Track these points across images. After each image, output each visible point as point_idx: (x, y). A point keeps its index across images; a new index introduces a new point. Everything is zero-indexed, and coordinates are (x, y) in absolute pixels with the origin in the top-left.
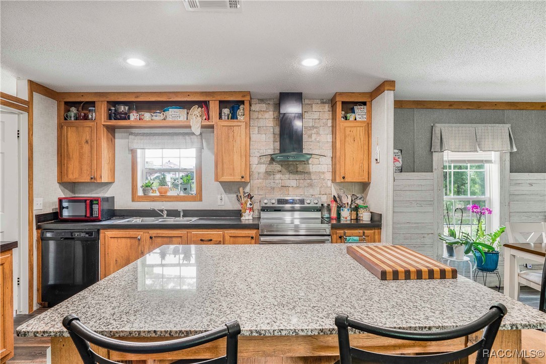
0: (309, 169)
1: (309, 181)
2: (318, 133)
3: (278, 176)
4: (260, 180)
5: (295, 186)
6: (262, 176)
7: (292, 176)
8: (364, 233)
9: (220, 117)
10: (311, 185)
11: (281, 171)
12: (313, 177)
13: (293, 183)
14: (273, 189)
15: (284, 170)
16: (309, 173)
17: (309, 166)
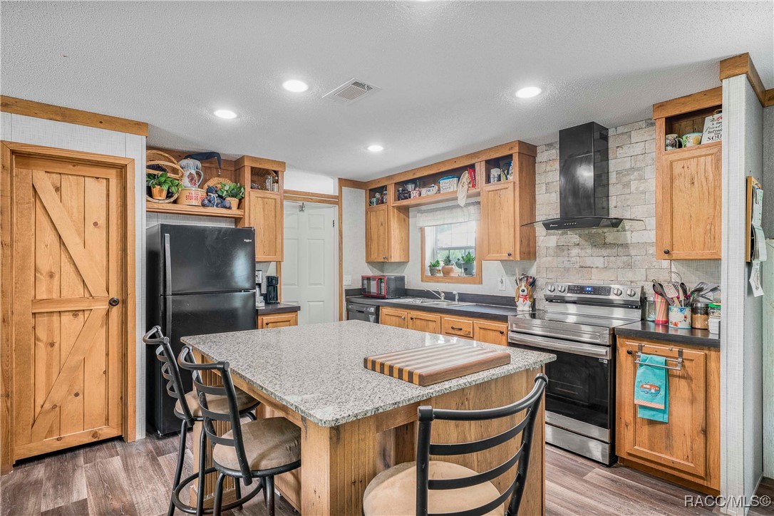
0: (626, 238)
1: (625, 259)
2: (641, 178)
3: (575, 251)
4: (549, 258)
5: (601, 266)
6: (551, 251)
7: (597, 251)
8: (681, 353)
9: (488, 180)
10: (629, 266)
11: (578, 245)
12: (633, 252)
13: (599, 262)
14: (567, 270)
15: (583, 242)
16: (625, 246)
17: (625, 235)
